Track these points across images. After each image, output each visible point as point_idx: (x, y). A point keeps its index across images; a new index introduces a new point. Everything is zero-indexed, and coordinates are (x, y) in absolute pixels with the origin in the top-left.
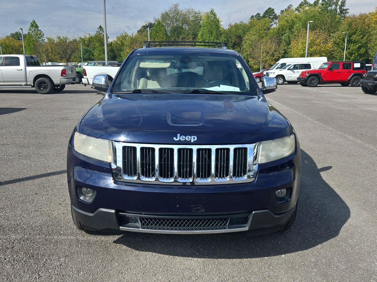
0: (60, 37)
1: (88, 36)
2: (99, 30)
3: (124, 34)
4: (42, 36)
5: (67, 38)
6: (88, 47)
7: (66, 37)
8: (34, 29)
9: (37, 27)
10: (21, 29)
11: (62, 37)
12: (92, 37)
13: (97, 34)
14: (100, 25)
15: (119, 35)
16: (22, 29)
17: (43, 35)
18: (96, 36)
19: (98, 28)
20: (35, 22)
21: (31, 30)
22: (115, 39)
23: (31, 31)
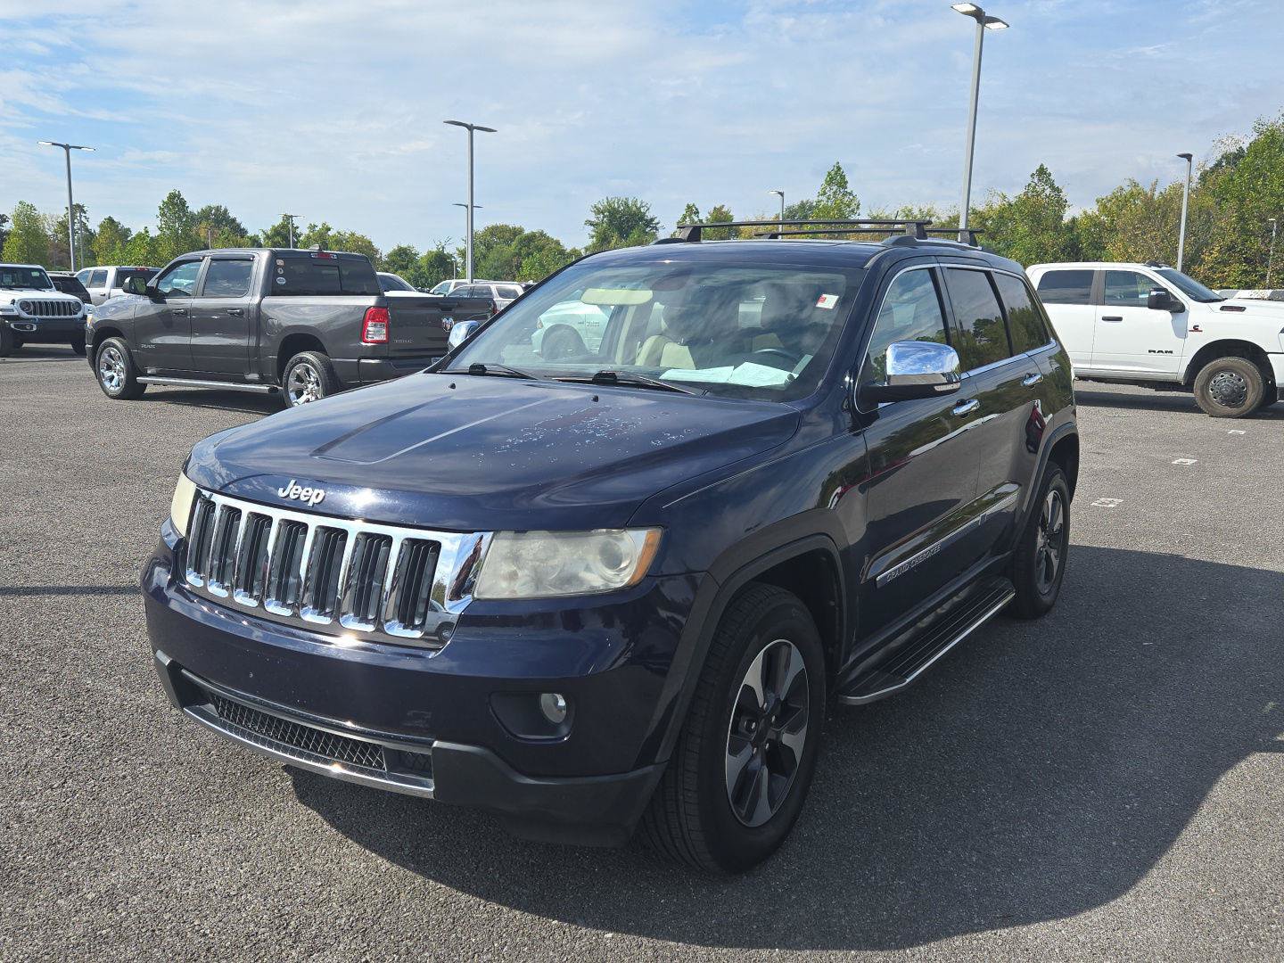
0: (910, 211)
1: (997, 203)
2: (1036, 181)
3: (1127, 189)
4: (853, 211)
5: (931, 213)
6: (994, 239)
7: (929, 211)
8: (834, 190)
9: (843, 184)
10: (780, 193)
11: (916, 212)
12: (1010, 205)
13: (1026, 194)
14: (1042, 165)
15: (1107, 194)
16: (782, 194)
17: (858, 208)
18: (1023, 202)
19: (1033, 175)
20: (839, 168)
21: (825, 193)
22: (1093, 209)
23: (824, 198)
